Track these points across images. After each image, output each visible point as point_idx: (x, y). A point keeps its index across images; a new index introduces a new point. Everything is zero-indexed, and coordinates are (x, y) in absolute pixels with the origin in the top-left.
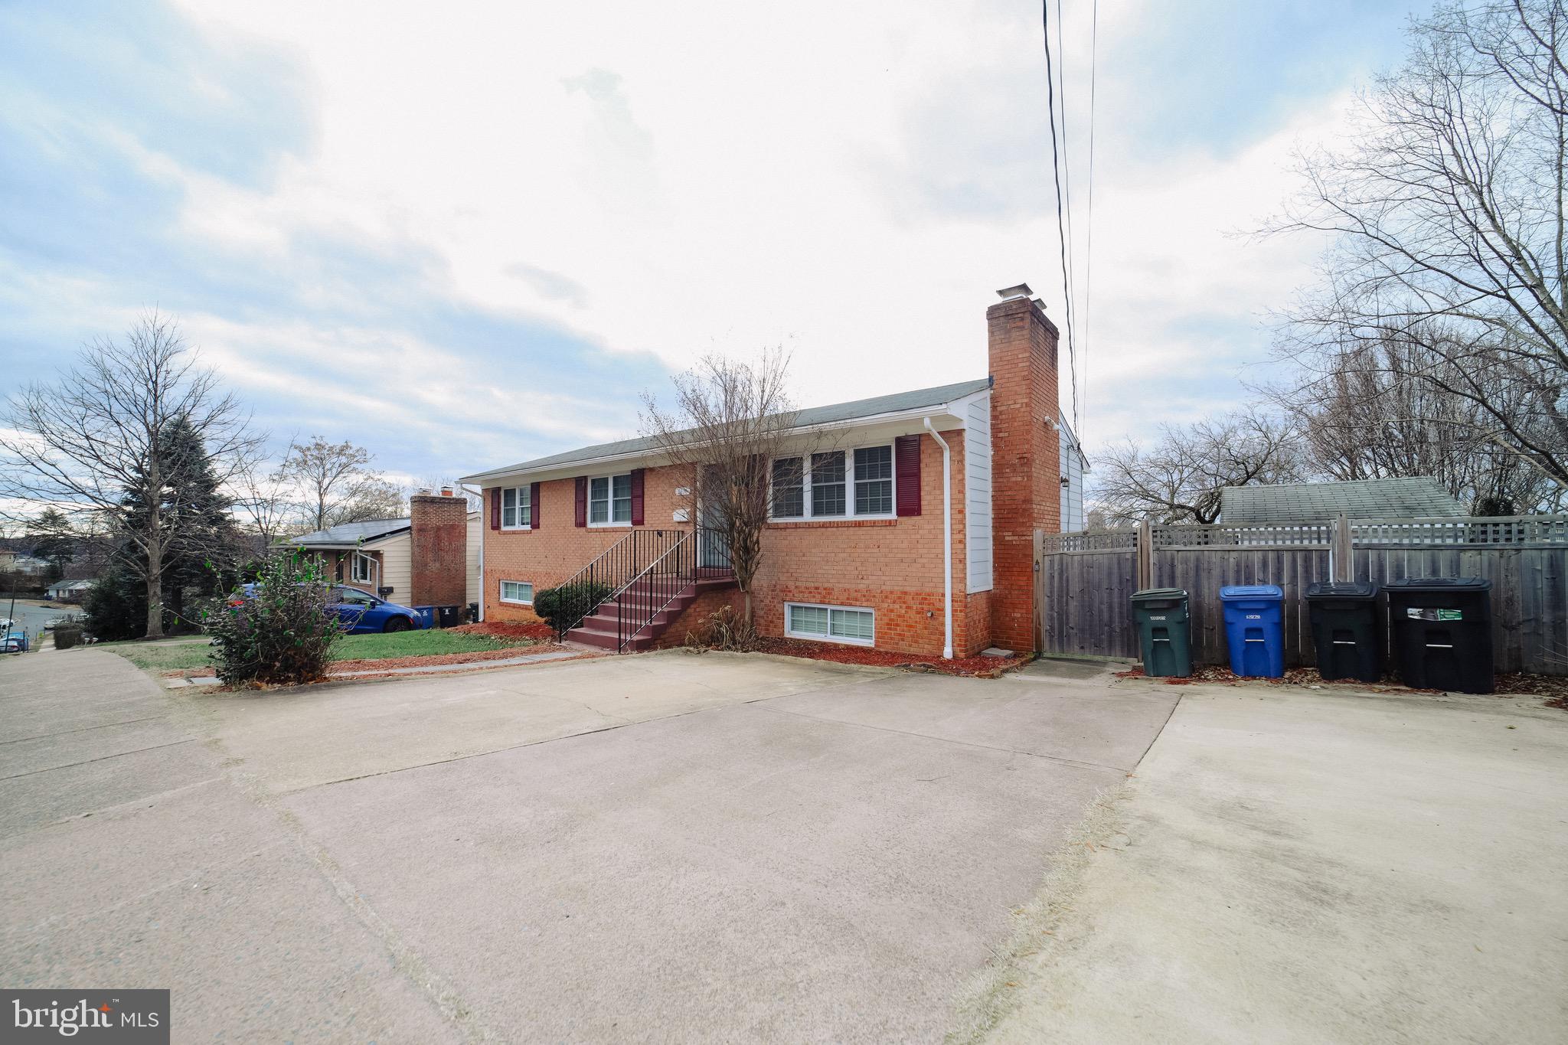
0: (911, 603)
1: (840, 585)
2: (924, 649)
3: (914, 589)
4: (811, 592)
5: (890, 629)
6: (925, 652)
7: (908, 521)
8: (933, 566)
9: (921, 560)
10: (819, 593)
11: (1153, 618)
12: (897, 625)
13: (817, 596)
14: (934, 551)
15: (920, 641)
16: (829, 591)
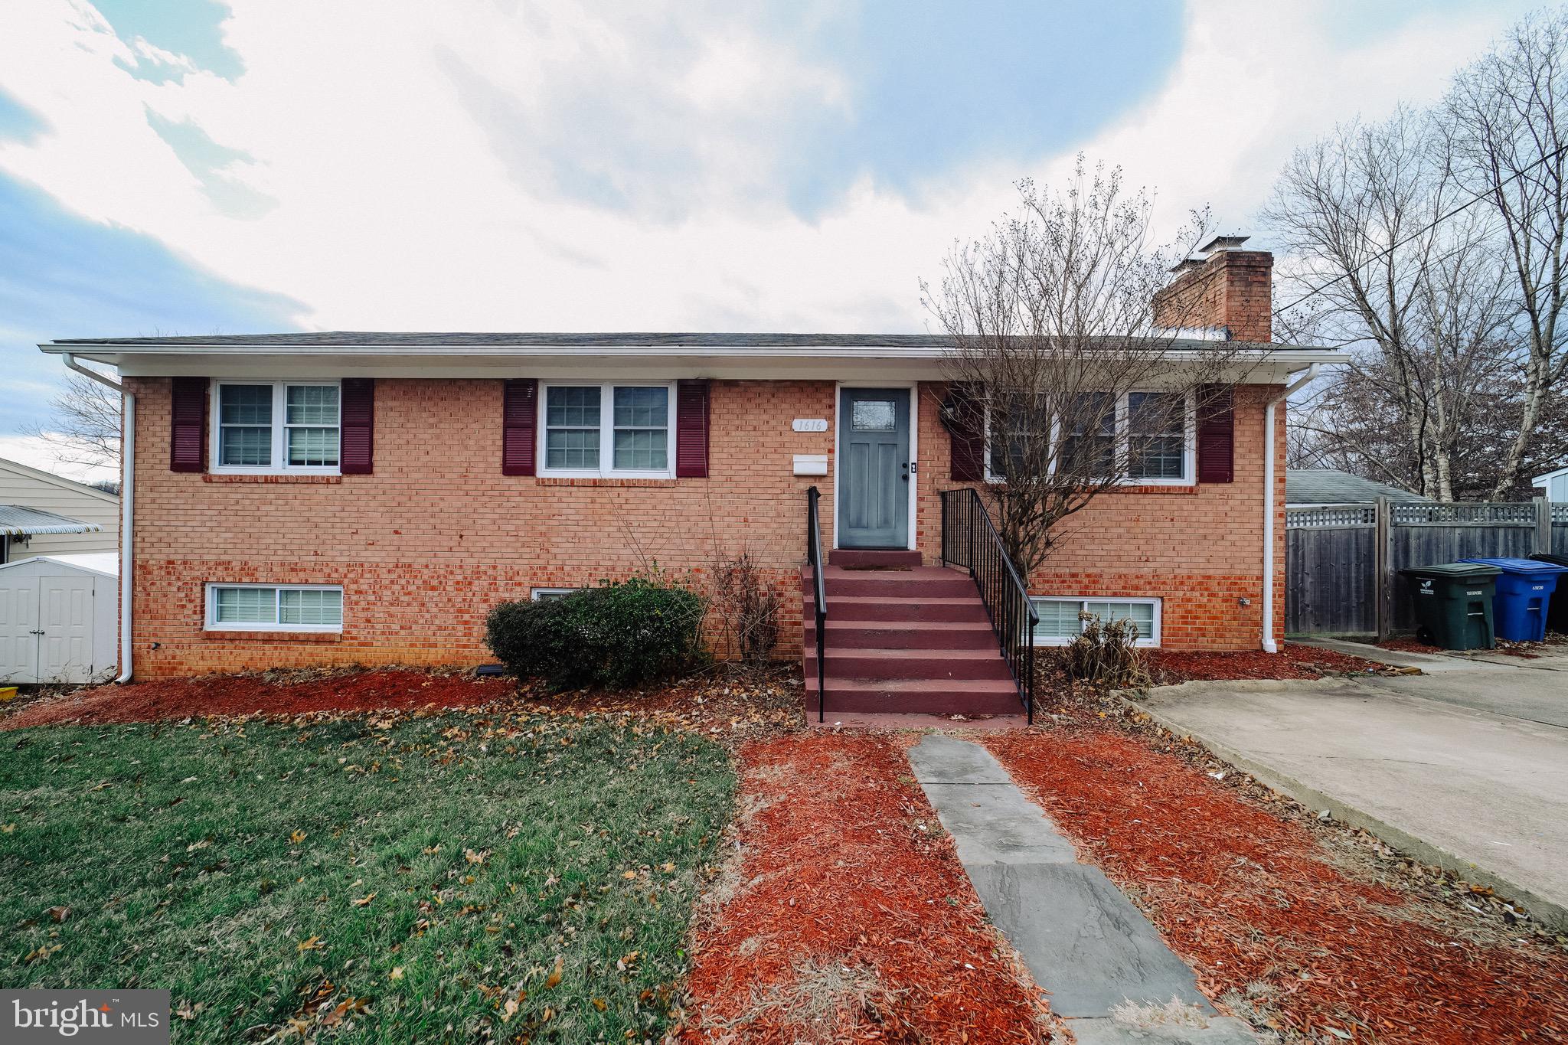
0: (1216, 589)
1: (1113, 570)
2: (1232, 643)
3: (1220, 572)
4: (1064, 582)
5: (1186, 623)
6: (1233, 648)
7: (1213, 489)
8: (1246, 543)
9: (1229, 537)
10: (1080, 582)
11: (1469, 593)
12: (1197, 618)
13: (1074, 586)
14: (1248, 526)
15: (1227, 634)
16: (1094, 579)
